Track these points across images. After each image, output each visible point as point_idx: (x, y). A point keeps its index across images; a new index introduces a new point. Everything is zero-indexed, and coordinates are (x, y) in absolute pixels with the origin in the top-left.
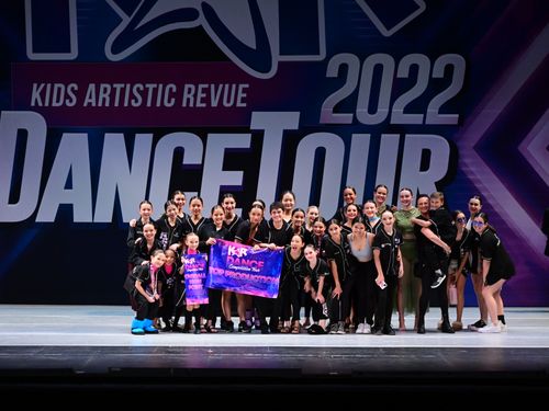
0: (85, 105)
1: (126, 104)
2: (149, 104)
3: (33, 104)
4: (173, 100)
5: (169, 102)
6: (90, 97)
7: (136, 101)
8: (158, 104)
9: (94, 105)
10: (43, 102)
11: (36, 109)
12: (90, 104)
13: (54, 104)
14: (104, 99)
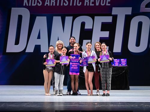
0: (45, 5)
1: (62, 5)
2: (71, 5)
3: (24, 5)
4: (81, 3)
5: (79, 4)
6: (47, 2)
7: (66, 4)
8: (75, 5)
9: (49, 5)
10: (28, 4)
11: (26, 7)
12: (47, 5)
13: (33, 5)
14: (53, 3)
